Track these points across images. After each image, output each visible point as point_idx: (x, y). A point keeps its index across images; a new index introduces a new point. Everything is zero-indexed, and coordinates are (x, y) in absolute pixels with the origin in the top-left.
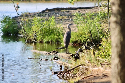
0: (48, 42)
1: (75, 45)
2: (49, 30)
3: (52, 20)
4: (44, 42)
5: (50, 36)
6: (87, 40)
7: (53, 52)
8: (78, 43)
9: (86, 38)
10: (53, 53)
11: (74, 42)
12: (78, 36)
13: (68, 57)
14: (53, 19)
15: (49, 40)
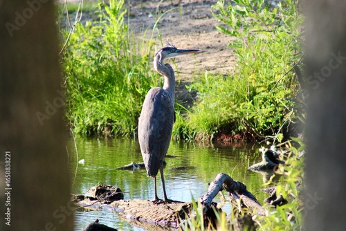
0: (92, 133)
1: (226, 140)
2: (100, 70)
3: (113, 17)
4: (77, 130)
5: (102, 99)
6: (282, 118)
7: (92, 194)
8: (240, 132)
9: (277, 105)
10: (92, 199)
11: (221, 127)
12: (239, 98)
13: (163, 223)
14: (115, 12)
15: (97, 121)
